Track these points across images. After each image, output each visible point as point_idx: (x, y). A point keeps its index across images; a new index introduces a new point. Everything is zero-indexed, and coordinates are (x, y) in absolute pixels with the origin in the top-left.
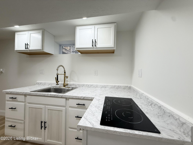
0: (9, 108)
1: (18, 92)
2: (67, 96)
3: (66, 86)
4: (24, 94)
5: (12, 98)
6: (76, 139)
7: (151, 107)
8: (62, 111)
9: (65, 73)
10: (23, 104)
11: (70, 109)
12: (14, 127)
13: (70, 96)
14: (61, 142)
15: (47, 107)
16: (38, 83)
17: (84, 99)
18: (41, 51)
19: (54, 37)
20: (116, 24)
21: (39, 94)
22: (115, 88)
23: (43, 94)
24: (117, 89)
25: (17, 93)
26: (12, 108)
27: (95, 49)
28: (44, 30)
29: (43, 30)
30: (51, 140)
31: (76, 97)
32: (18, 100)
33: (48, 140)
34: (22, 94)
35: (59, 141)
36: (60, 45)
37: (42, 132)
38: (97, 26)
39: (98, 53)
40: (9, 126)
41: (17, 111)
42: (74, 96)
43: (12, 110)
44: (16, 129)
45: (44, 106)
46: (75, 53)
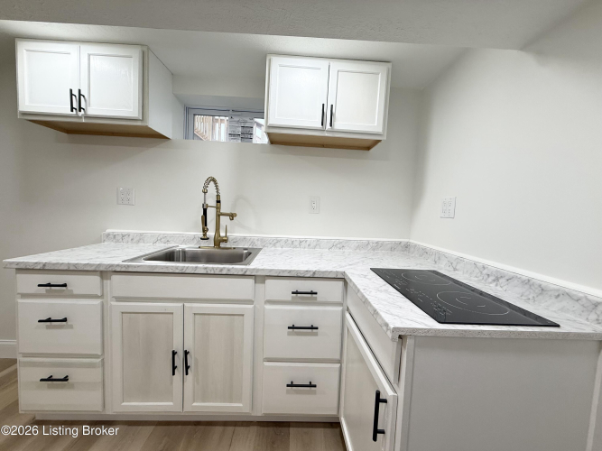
0: (40, 321)
1: (75, 265)
2: (263, 270)
3: (222, 245)
4: (102, 269)
5: (49, 285)
6: (288, 386)
7: (497, 285)
8: (243, 315)
9: (218, 202)
10: (97, 302)
11: (268, 307)
12: (66, 379)
13: (271, 270)
14: (240, 401)
15: (192, 308)
16: (112, 236)
17: (314, 277)
18: (139, 124)
19: (174, 77)
20: (389, 65)
21: (162, 267)
22: (369, 247)
23: (177, 268)
24: (374, 250)
25: (71, 268)
26: (49, 320)
27: (327, 134)
28: (149, 49)
29: (145, 49)
30: (204, 401)
31: (290, 271)
32: (75, 292)
33: (194, 404)
34: (92, 268)
35: (231, 401)
36: (187, 110)
37: (172, 383)
38: (336, 65)
39: (323, 146)
40: (42, 380)
41: (71, 327)
42: (284, 271)
43: (48, 327)
44: (72, 387)
45: (181, 304)
46: (240, 141)
